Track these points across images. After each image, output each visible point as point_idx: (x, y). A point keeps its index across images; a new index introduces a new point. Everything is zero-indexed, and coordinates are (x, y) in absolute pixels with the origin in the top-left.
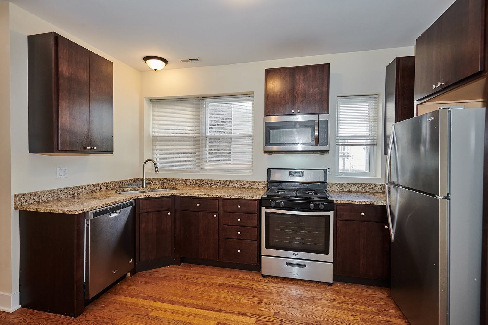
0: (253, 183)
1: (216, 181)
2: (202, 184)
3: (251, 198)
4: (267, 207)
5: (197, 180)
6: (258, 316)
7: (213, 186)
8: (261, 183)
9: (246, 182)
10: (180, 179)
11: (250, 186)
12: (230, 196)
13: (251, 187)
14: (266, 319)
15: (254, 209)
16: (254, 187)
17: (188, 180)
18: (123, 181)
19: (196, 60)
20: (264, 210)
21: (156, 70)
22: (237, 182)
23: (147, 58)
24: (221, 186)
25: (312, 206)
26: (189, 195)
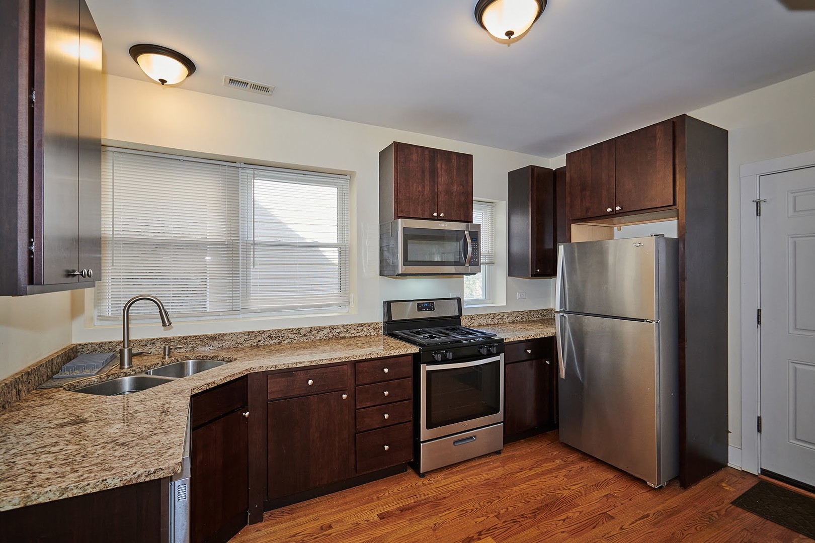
0: (359, 328)
1: (291, 331)
2: (259, 341)
3: (404, 353)
4: (429, 363)
6: (486, 531)
7: (286, 342)
8: (372, 326)
9: (347, 328)
11: (355, 332)
12: (370, 356)
13: (357, 334)
17: (224, 335)
19: (266, 89)
20: (425, 369)
21: (163, 82)
22: (332, 328)
24: (301, 340)
25: (484, 351)
26: (291, 366)
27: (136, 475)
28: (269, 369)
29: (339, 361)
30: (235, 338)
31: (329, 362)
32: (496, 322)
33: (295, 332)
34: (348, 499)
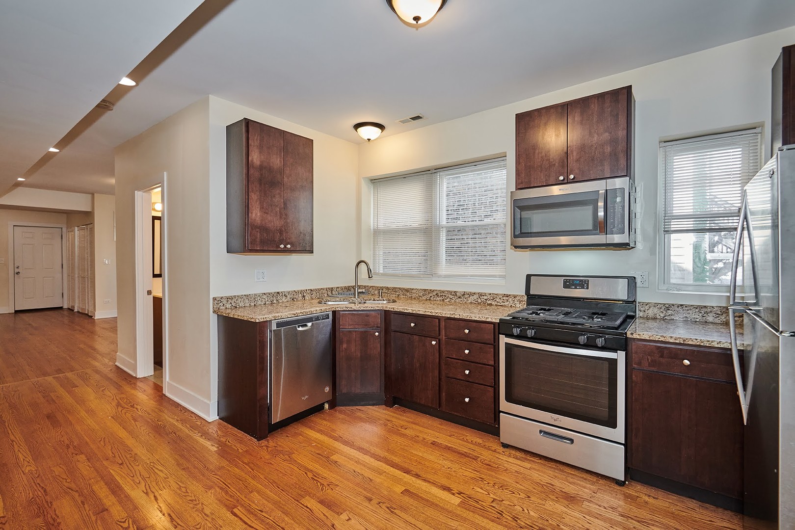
0: (504, 298)
1: (450, 292)
3: (484, 320)
4: (507, 336)
5: (425, 290)
6: (468, 497)
7: (447, 300)
8: (518, 298)
9: (494, 296)
10: (404, 289)
11: (501, 301)
12: (453, 315)
13: (502, 304)
14: (477, 505)
15: (489, 337)
16: (506, 304)
17: (413, 289)
18: (332, 288)
19: (418, 118)
20: (503, 340)
21: (369, 140)
22: (481, 295)
23: (358, 126)
25: (582, 339)
26: (401, 311)
28: (390, 310)
29: (431, 314)
31: (424, 313)
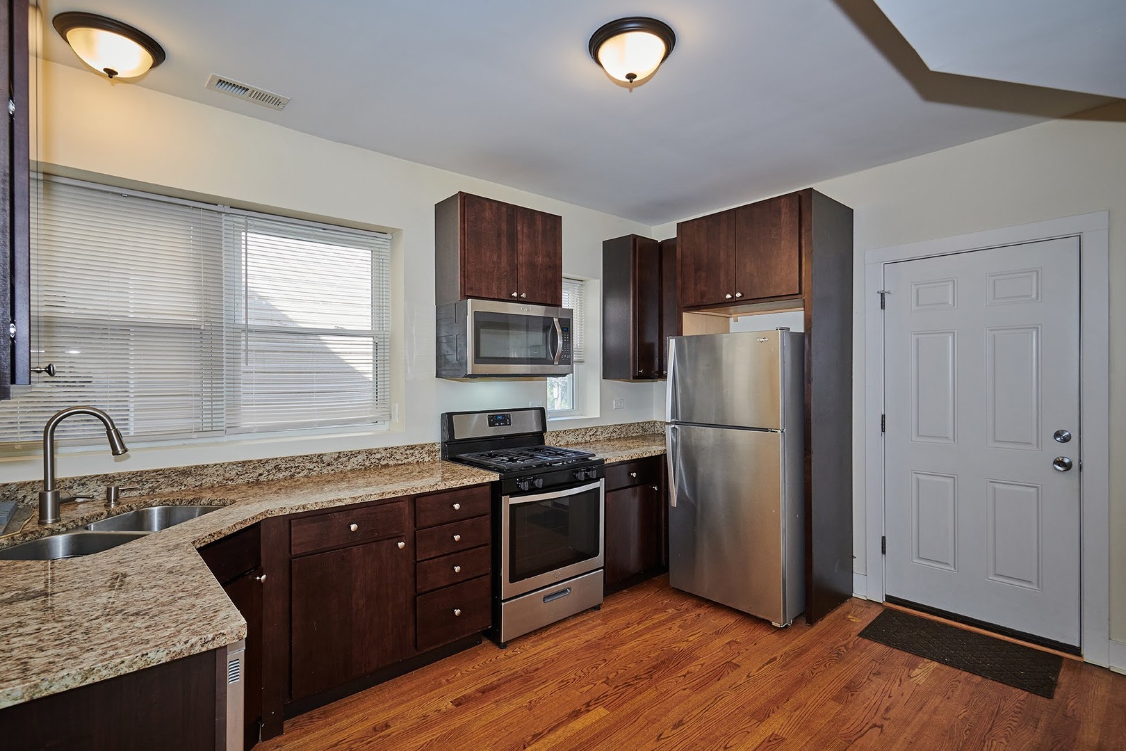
0: (408, 452)
2: (260, 475)
3: (480, 482)
4: (513, 495)
7: (301, 475)
8: (427, 448)
9: (391, 452)
11: (403, 458)
13: (406, 461)
15: (486, 505)
16: (410, 460)
20: (508, 502)
21: (111, 73)
22: (370, 453)
24: (325, 471)
25: (581, 476)
26: (325, 505)
27: (189, 645)
28: (294, 512)
29: (394, 496)
30: (221, 472)
31: (380, 498)
32: (588, 439)
33: (314, 460)
34: (405, 688)
